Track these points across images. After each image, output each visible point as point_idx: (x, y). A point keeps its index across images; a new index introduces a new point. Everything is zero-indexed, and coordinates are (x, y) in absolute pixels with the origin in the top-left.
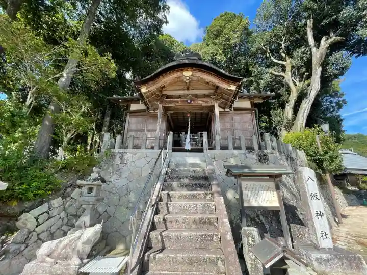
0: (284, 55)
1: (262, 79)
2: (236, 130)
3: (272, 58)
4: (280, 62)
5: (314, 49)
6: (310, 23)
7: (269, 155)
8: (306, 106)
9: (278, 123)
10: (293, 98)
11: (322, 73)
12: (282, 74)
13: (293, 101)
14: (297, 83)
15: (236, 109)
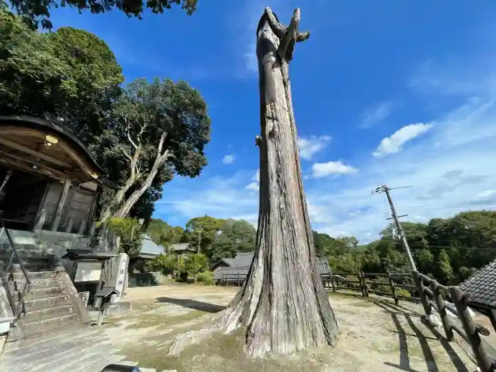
0: (139, 140)
1: (110, 148)
2: (72, 209)
3: (129, 135)
4: (133, 143)
5: (159, 155)
6: (165, 134)
7: (100, 241)
8: (136, 196)
9: (106, 202)
10: (130, 183)
11: (156, 175)
12: (130, 158)
13: (128, 187)
14: (138, 172)
15: (81, 188)
